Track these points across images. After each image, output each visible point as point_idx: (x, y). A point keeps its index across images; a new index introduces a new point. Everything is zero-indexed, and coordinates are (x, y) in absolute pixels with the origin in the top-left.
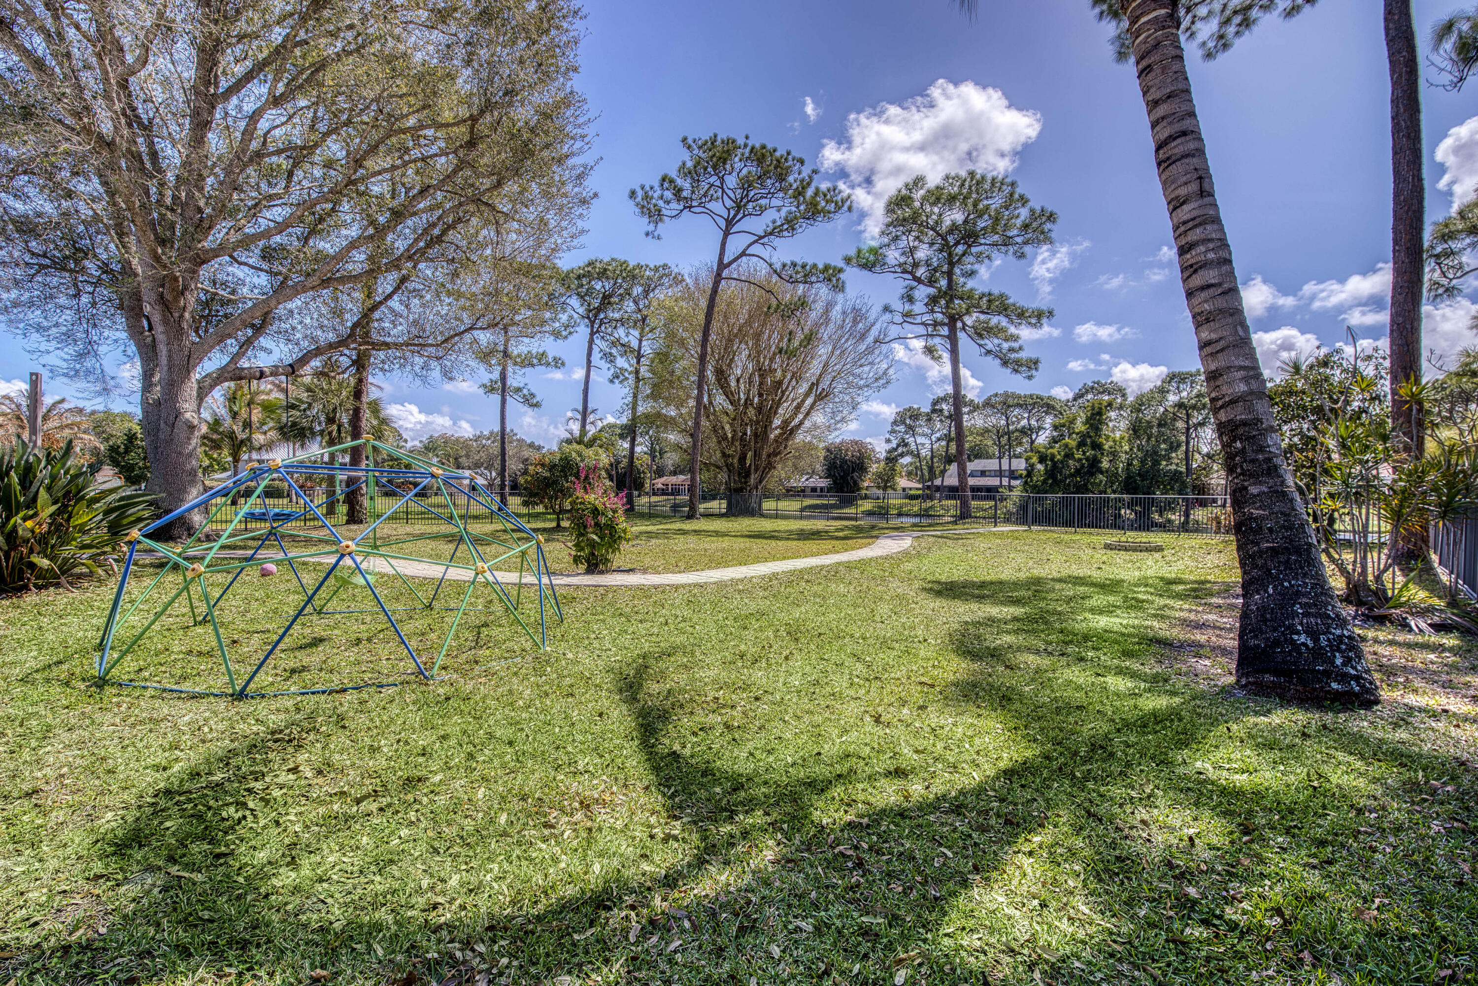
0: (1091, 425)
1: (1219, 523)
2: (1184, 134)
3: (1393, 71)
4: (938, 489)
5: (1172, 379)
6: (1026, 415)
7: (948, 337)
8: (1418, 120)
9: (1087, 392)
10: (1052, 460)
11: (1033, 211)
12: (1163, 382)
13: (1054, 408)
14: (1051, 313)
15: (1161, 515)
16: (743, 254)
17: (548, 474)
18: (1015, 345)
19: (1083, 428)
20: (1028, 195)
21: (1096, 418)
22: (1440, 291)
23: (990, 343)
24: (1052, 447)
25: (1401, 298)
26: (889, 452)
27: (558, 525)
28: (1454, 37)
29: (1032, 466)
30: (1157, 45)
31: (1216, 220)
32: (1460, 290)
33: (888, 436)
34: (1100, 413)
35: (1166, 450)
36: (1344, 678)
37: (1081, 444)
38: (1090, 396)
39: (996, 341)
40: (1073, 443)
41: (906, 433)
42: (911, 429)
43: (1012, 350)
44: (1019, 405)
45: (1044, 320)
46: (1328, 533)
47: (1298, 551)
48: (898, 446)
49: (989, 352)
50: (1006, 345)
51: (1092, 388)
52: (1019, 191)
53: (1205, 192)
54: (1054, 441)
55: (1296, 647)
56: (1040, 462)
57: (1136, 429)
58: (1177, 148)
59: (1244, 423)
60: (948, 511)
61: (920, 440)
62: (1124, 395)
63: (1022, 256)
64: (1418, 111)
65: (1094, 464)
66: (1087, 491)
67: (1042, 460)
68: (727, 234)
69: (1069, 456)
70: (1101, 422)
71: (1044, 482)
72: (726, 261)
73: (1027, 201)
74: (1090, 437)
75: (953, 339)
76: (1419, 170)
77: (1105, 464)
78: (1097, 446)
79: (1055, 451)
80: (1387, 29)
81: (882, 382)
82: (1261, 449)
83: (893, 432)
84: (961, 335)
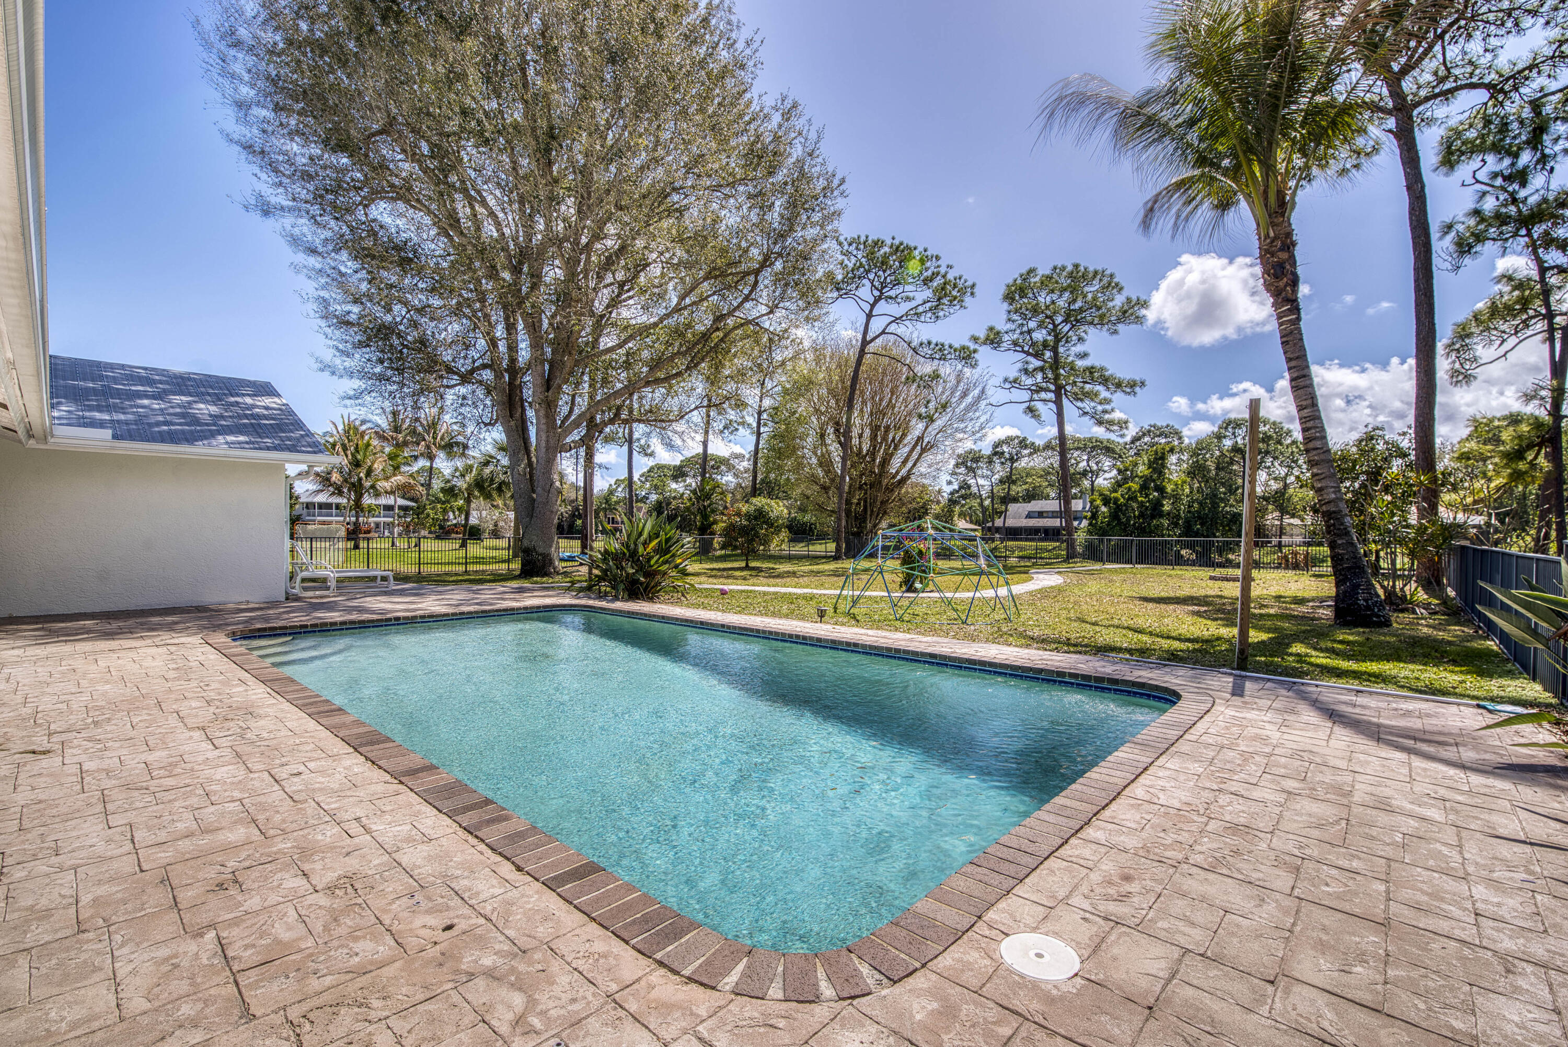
0: (1154, 469)
1: (1287, 561)
2: (1304, 376)
3: (1415, 250)
4: (998, 530)
5: (1228, 425)
6: (1085, 457)
7: (1054, 402)
8: (1432, 284)
9: (1144, 435)
10: (1115, 503)
11: (1129, 300)
12: (1220, 428)
13: (1114, 451)
14: (1143, 384)
15: (1220, 555)
16: (883, 332)
17: (745, 523)
18: (1108, 407)
19: (1147, 472)
20: (1123, 283)
21: (1158, 463)
22: (1460, 378)
23: (1087, 405)
24: (1116, 491)
25: (1421, 405)
26: (952, 493)
27: (747, 565)
28: (1453, 234)
29: (1097, 507)
30: (1291, 332)
31: (1319, 418)
32: (1475, 378)
33: (949, 478)
34: (1163, 458)
35: (1225, 494)
36: (1378, 616)
37: (1144, 487)
38: (1147, 439)
39: (1093, 404)
40: (1135, 486)
41: (967, 474)
42: (971, 470)
43: (1105, 412)
44: (1077, 449)
45: (1137, 389)
46: (1376, 567)
47: (1359, 567)
48: (961, 488)
49: (1086, 413)
50: (1100, 408)
51: (1149, 431)
52: (1116, 280)
53: (1314, 405)
54: (1119, 484)
55: (1359, 605)
56: (1105, 505)
57: (1196, 471)
58: (1301, 382)
59: (1334, 512)
60: (1013, 552)
61: (981, 481)
62: (1180, 438)
63: (1115, 332)
64: (1432, 277)
65: (1157, 504)
66: (1150, 534)
67: (1106, 501)
68: (869, 316)
69: (1133, 498)
70: (1163, 466)
71: (1109, 524)
72: (868, 339)
73: (1121, 289)
74: (1154, 481)
75: (1058, 403)
76: (1433, 318)
77: (1167, 508)
78: (1161, 489)
79: (1118, 495)
80: (1410, 219)
81: (978, 435)
82: (1342, 524)
83: (953, 474)
84: (1065, 401)
